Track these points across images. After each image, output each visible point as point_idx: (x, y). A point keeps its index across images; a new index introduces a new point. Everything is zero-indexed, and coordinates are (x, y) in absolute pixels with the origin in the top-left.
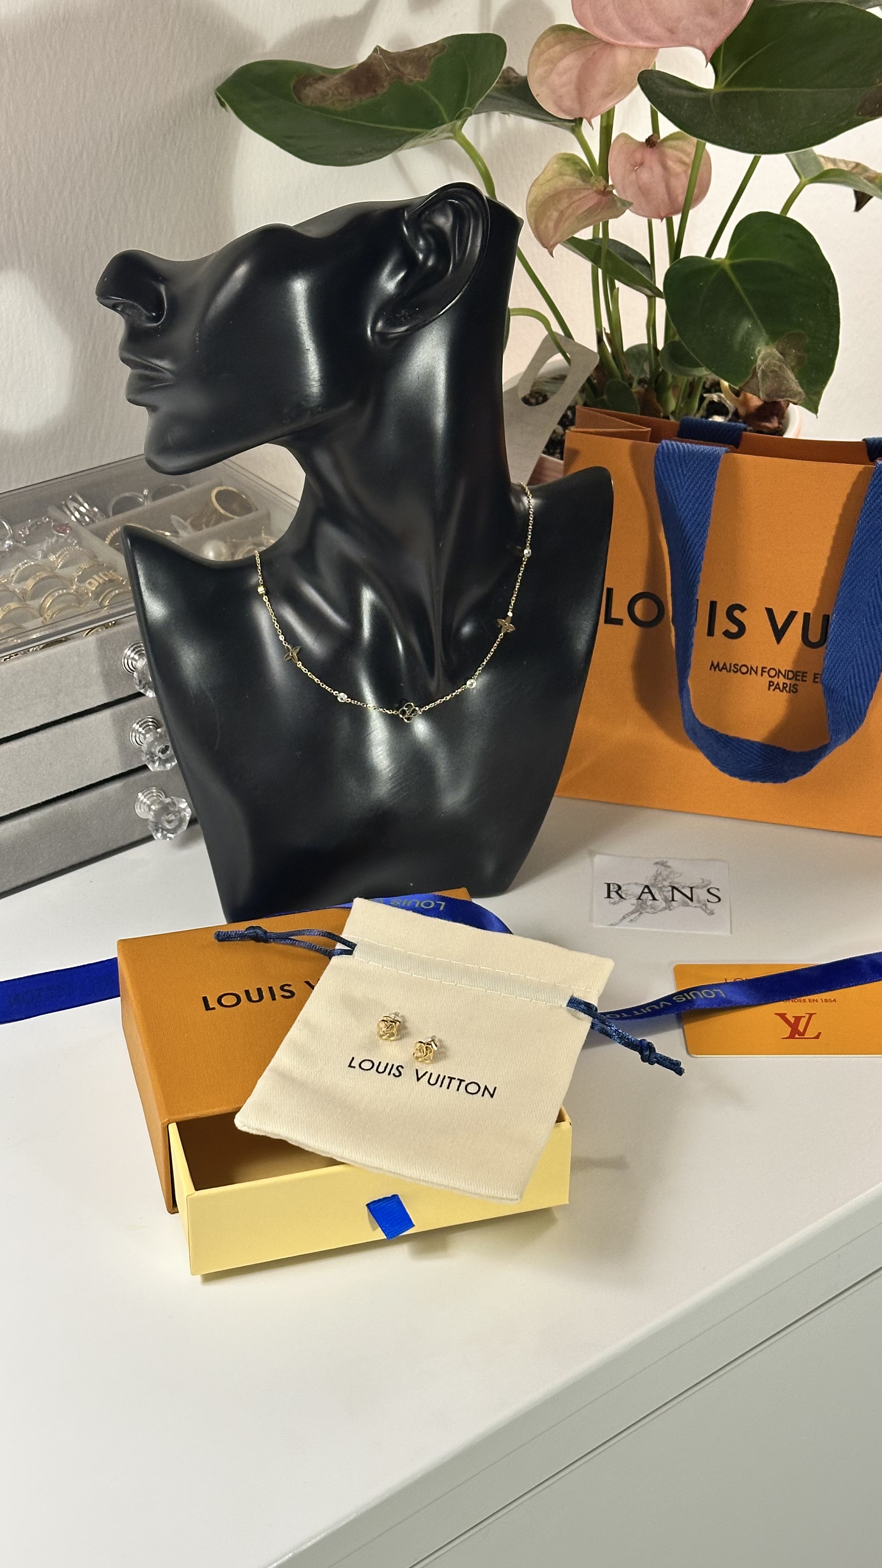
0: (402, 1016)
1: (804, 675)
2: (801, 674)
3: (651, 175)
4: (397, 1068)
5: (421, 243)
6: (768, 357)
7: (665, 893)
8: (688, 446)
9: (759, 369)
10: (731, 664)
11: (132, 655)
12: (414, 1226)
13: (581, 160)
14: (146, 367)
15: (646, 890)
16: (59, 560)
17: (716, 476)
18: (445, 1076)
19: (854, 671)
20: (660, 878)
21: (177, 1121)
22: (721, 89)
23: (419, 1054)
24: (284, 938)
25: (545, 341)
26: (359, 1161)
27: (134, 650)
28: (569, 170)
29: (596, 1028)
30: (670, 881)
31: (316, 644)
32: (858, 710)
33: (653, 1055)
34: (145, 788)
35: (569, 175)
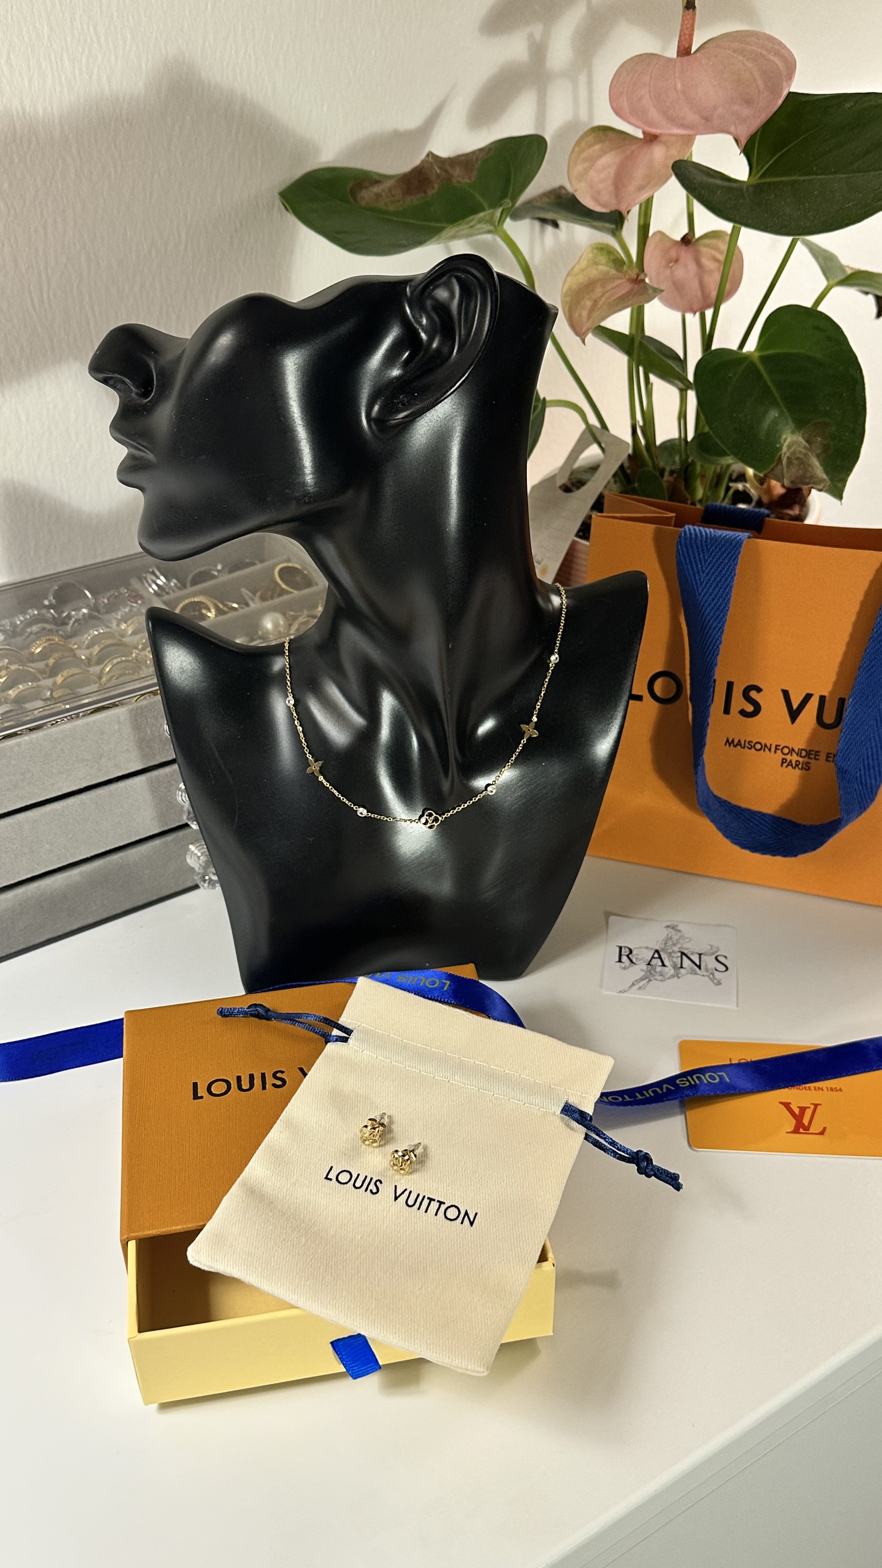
0: (390, 1116)
1: (818, 754)
2: (814, 753)
3: (686, 271)
4: (375, 1183)
5: (424, 321)
6: (793, 445)
7: (674, 959)
8: (710, 532)
9: (784, 456)
13: (615, 250)
15: (656, 955)
16: (130, 628)
17: (737, 562)
18: (424, 1197)
19: (867, 754)
20: (670, 943)
21: (136, 1238)
22: (755, 181)
23: (396, 1164)
24: (284, 1018)
25: (583, 433)
28: (603, 259)
29: (590, 1140)
30: (679, 946)
32: (869, 790)
33: (650, 1168)
34: (191, 843)
35: (602, 265)
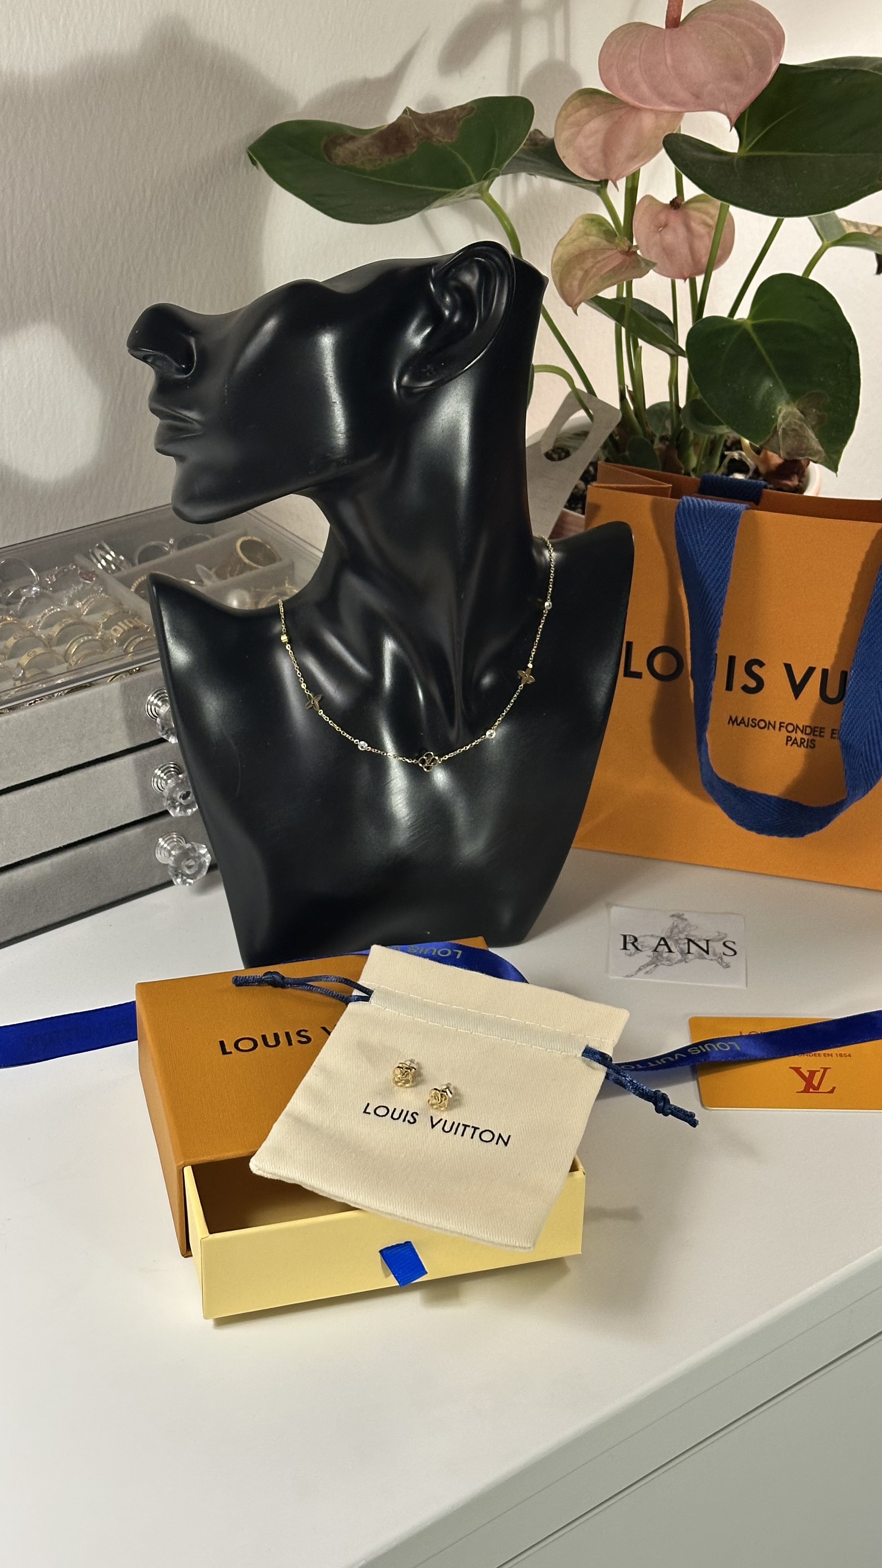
0: (418, 1064)
1: (822, 730)
2: (818, 729)
3: (675, 236)
4: (412, 1115)
5: (448, 299)
6: (788, 416)
7: (681, 946)
8: (708, 503)
9: (780, 427)
10: (749, 719)
11: (156, 701)
12: (427, 1273)
13: (606, 221)
14: (175, 418)
15: (662, 942)
16: (85, 607)
17: (736, 532)
18: (459, 1124)
19: (871, 727)
20: (676, 930)
21: (192, 1164)
22: (744, 154)
23: (434, 1101)
24: (301, 983)
25: (568, 397)
26: (373, 1207)
27: (157, 696)
28: (594, 230)
29: (611, 1078)
30: (686, 934)
31: (337, 692)
32: (875, 767)
33: (667, 1106)
34: (165, 834)
35: (593, 235)
